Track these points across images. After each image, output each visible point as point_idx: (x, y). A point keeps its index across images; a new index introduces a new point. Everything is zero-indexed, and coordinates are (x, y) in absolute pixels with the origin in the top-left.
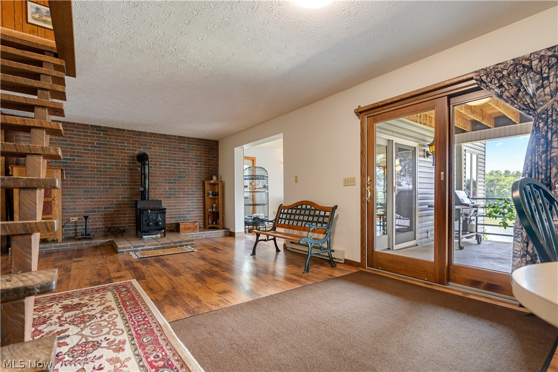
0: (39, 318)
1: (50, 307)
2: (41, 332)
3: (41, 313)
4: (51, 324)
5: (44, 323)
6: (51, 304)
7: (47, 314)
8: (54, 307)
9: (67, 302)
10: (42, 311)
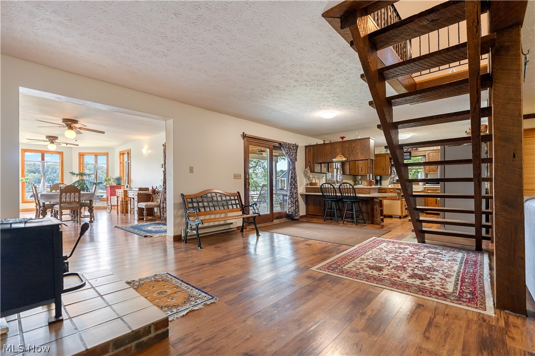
0: (398, 270)
1: (388, 275)
2: (401, 263)
3: (395, 273)
4: (395, 264)
5: (397, 266)
6: (385, 276)
7: (393, 270)
8: (386, 273)
9: (376, 273)
10: (394, 274)
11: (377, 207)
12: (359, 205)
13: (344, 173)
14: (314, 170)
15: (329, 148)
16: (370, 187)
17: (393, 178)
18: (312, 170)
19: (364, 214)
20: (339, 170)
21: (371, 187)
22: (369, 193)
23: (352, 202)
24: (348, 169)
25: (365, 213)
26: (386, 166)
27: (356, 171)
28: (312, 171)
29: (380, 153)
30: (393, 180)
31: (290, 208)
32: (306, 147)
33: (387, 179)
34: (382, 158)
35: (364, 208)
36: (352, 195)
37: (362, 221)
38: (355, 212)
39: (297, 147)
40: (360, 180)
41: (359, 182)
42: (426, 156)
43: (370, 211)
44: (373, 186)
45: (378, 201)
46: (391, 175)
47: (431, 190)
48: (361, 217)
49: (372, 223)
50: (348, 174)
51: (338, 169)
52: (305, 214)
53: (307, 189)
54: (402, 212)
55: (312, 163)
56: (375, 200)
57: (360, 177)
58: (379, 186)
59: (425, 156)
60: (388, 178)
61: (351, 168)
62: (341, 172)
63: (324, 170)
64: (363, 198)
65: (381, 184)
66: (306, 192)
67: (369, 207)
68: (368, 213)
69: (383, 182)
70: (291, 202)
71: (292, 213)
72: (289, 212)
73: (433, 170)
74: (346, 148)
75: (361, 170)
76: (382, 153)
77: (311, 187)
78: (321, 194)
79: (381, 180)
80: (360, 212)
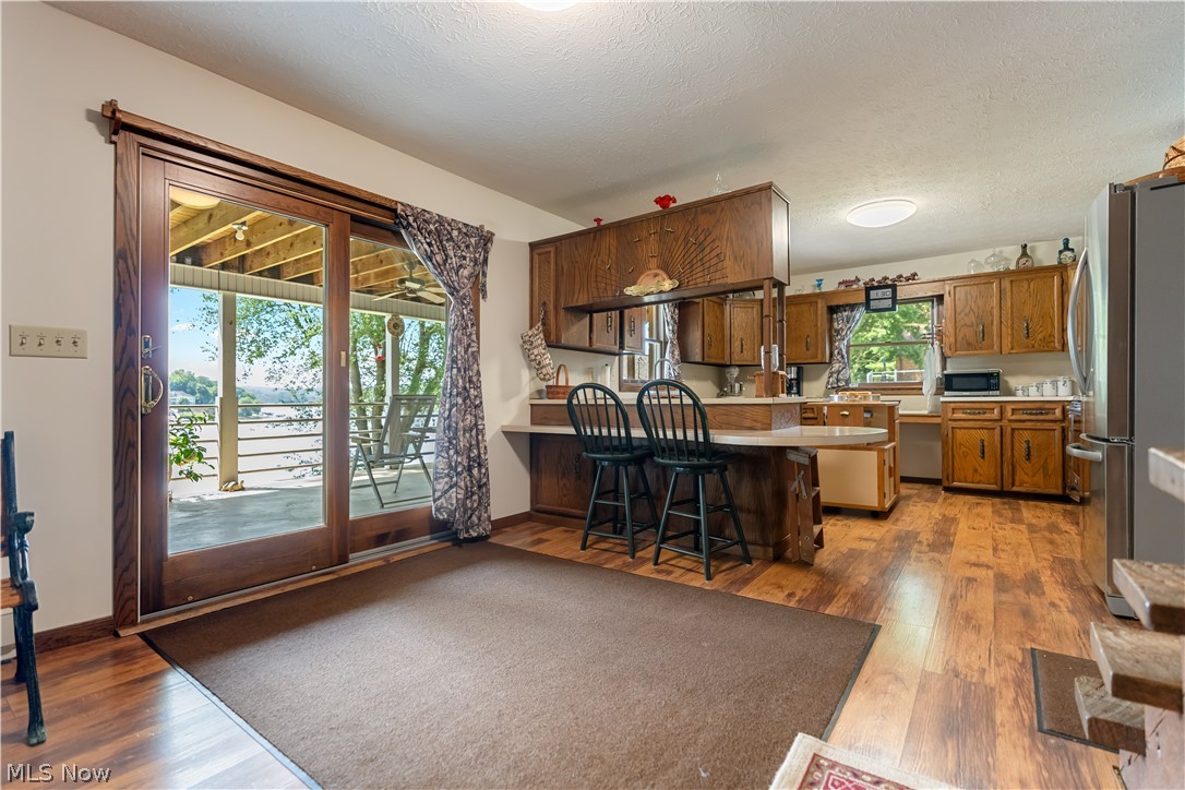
11: (796, 485)
12: (724, 480)
13: (684, 358)
14: (558, 339)
15: (614, 242)
16: (769, 400)
17: (839, 372)
18: (553, 337)
19: (743, 517)
20: (669, 345)
21: (777, 400)
22: (768, 427)
23: (696, 470)
24: (699, 342)
25: (749, 511)
26: (817, 336)
27: (723, 352)
28: (553, 344)
29: (798, 293)
30: (838, 380)
31: (446, 492)
32: (533, 246)
33: (817, 378)
34: (805, 307)
35: (744, 494)
36: (690, 435)
37: (737, 550)
38: (708, 512)
39: (486, 239)
40: (737, 380)
41: (732, 387)
42: (946, 298)
43: (769, 503)
44: (783, 398)
45: (806, 461)
46: (830, 362)
47: (964, 410)
48: (731, 531)
49: (778, 558)
50: (698, 358)
51: (666, 343)
52: (526, 507)
53: (538, 413)
54: (882, 495)
55: (551, 307)
56: (792, 456)
57: (735, 372)
58: (794, 399)
59: (940, 298)
60: (825, 371)
61: (707, 339)
62: (677, 353)
63: (606, 340)
64: (743, 451)
65: (799, 393)
66: (533, 423)
67: (767, 488)
68: (760, 513)
69: (806, 386)
70: (450, 467)
71: (452, 513)
72: (438, 510)
73: (969, 344)
74: (676, 240)
75: (738, 349)
76: (805, 292)
77: (554, 403)
78: (571, 431)
79: (799, 380)
80: (726, 510)
